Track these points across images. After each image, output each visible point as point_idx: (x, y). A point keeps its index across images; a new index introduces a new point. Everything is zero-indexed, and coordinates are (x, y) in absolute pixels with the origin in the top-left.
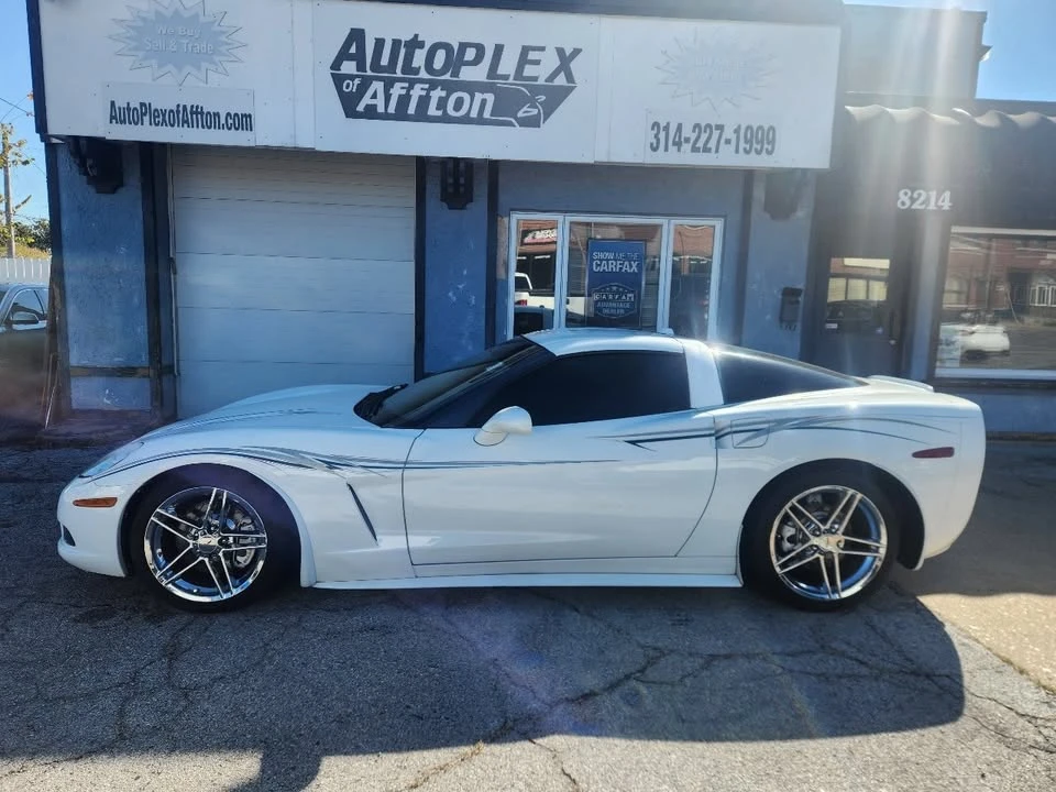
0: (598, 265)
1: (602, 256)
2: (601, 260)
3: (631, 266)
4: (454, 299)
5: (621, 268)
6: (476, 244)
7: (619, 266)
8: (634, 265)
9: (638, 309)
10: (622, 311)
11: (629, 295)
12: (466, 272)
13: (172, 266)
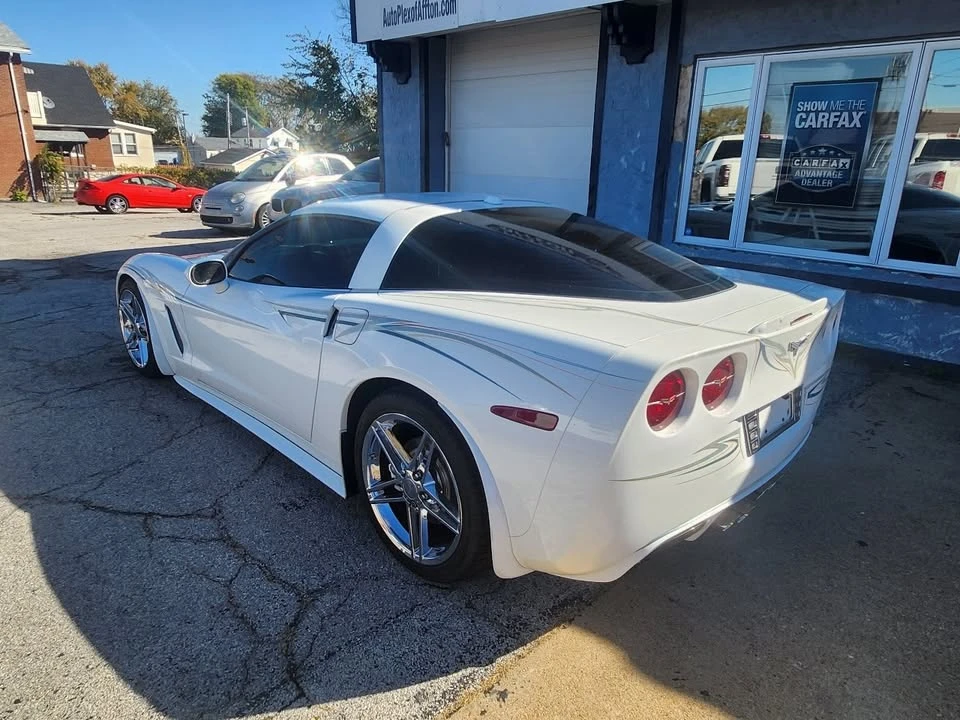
0: (802, 120)
1: (809, 106)
2: (808, 113)
3: (851, 119)
4: (625, 165)
5: (835, 123)
6: (653, 100)
7: (832, 119)
8: (857, 117)
9: (855, 180)
10: (830, 183)
11: (842, 161)
12: (639, 135)
13: (446, 139)
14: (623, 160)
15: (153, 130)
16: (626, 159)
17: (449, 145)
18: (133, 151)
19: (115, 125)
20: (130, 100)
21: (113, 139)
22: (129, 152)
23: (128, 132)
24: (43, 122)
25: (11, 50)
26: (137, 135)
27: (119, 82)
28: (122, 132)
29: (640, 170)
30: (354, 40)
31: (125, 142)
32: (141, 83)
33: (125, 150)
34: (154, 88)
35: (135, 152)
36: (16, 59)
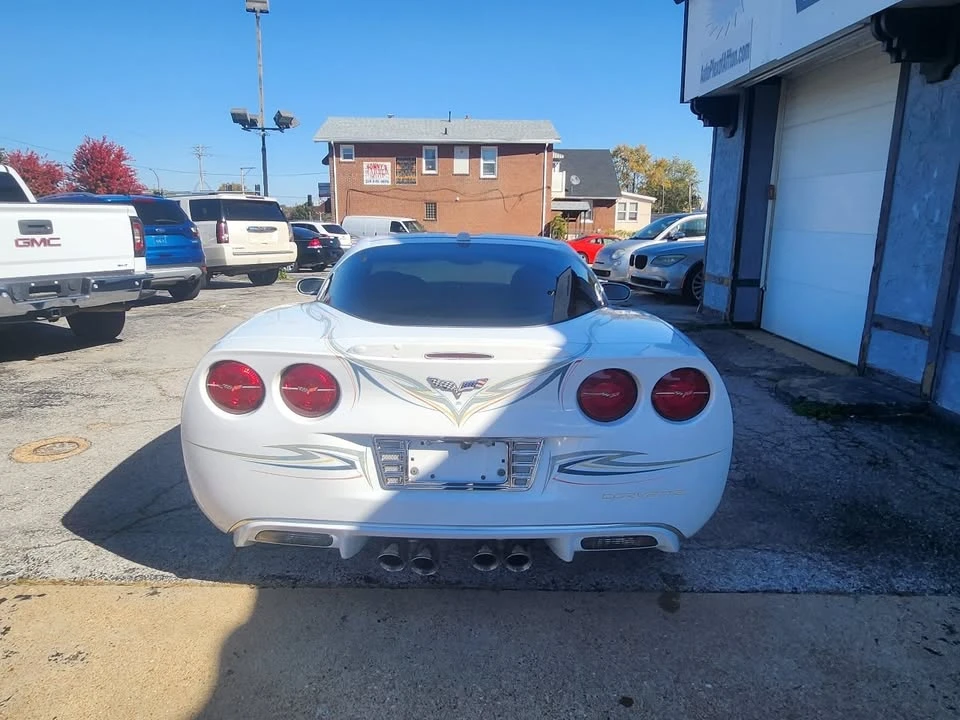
4: (917, 214)
6: (955, 126)
12: (935, 175)
13: (770, 193)
14: (915, 208)
15: (654, 199)
16: (919, 207)
17: (773, 198)
18: (634, 218)
19: (621, 196)
20: (658, 175)
21: (618, 207)
22: (631, 219)
23: (632, 201)
24: (562, 195)
25: (547, 141)
26: (639, 203)
27: (651, 161)
28: (628, 201)
29: (932, 221)
30: (682, 101)
31: (630, 209)
32: (669, 159)
33: (627, 217)
34: (680, 162)
35: (635, 219)
36: (550, 148)
